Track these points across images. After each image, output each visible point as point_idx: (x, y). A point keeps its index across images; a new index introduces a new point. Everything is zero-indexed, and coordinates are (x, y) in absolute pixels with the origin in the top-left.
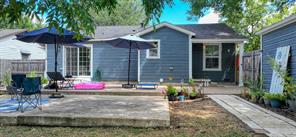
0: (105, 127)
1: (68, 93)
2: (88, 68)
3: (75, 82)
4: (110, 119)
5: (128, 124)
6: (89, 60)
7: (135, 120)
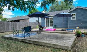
0: (44, 46)
1: (43, 32)
2: (52, 24)
3: (47, 29)
4: (46, 43)
5: (53, 46)
6: (52, 22)
7: (55, 45)
